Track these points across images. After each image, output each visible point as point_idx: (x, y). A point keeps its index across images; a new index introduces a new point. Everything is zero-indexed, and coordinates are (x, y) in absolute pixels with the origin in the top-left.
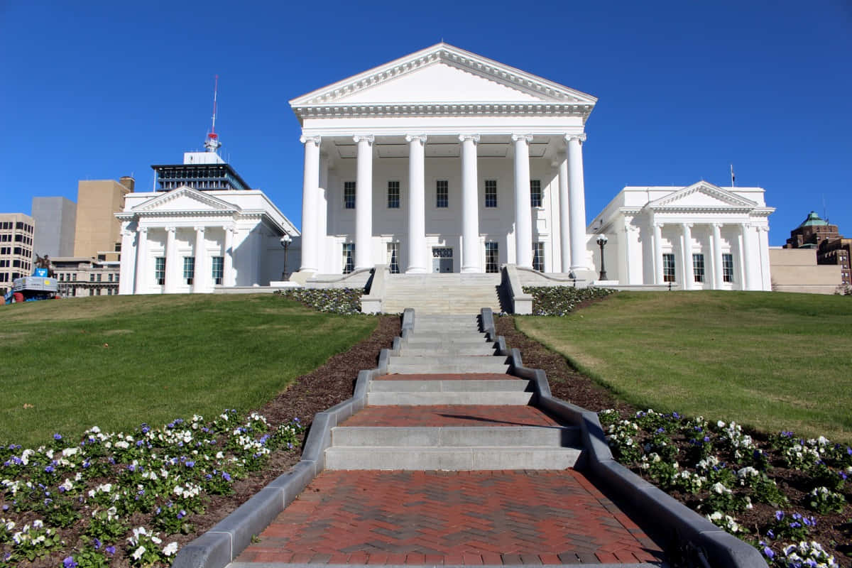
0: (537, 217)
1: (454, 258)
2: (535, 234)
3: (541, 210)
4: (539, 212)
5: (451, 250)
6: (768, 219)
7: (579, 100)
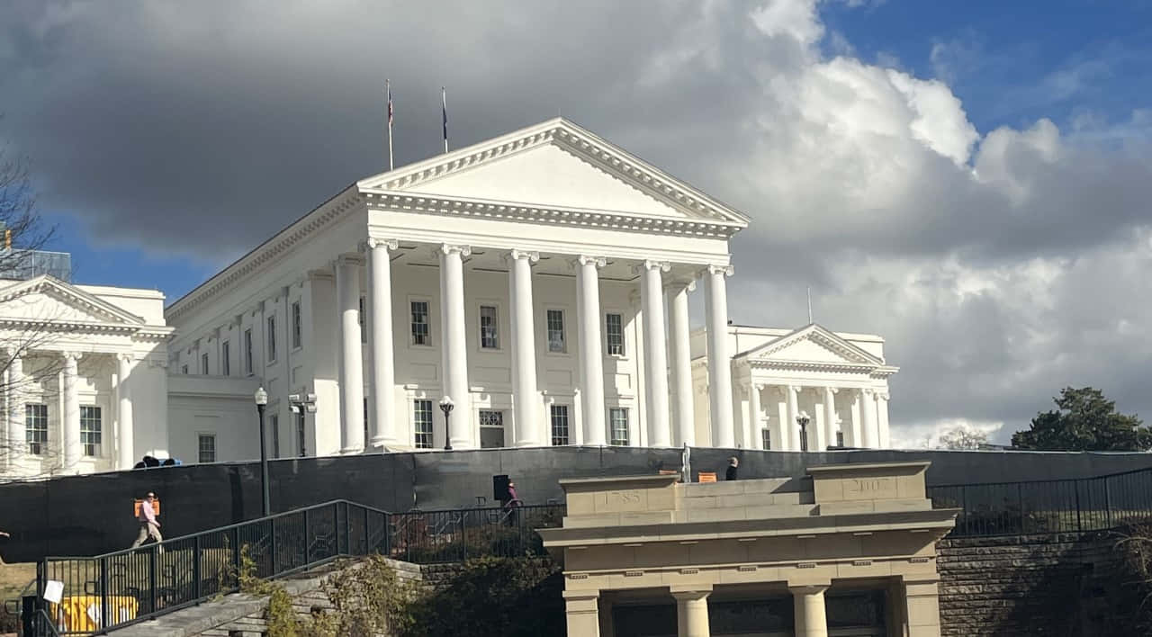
0: (616, 370)
1: (504, 426)
2: (611, 393)
3: (623, 360)
4: (618, 362)
5: (500, 414)
6: (888, 383)
7: (729, 219)
